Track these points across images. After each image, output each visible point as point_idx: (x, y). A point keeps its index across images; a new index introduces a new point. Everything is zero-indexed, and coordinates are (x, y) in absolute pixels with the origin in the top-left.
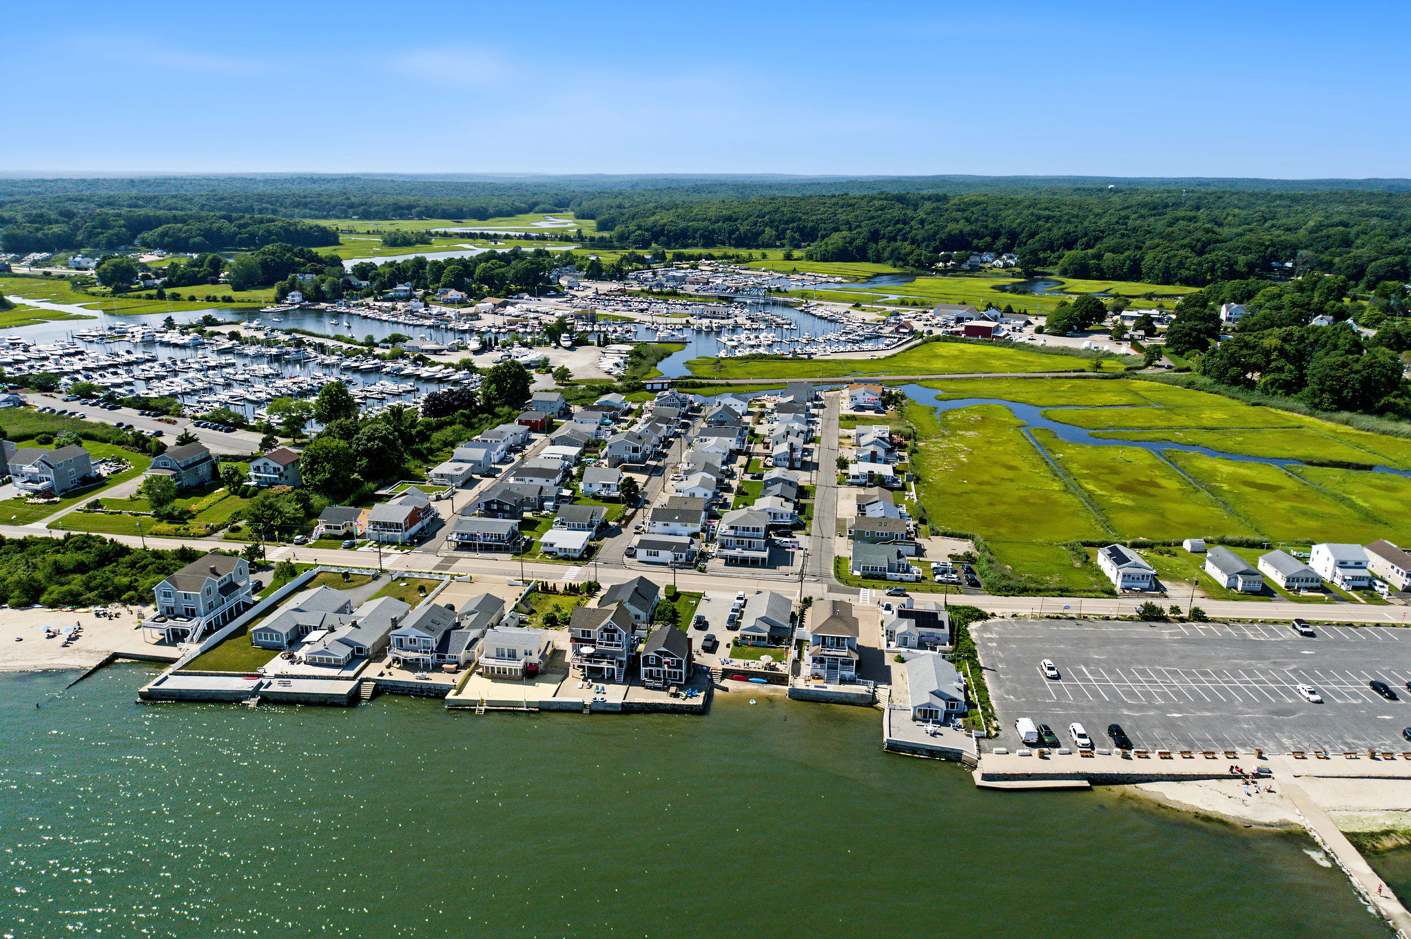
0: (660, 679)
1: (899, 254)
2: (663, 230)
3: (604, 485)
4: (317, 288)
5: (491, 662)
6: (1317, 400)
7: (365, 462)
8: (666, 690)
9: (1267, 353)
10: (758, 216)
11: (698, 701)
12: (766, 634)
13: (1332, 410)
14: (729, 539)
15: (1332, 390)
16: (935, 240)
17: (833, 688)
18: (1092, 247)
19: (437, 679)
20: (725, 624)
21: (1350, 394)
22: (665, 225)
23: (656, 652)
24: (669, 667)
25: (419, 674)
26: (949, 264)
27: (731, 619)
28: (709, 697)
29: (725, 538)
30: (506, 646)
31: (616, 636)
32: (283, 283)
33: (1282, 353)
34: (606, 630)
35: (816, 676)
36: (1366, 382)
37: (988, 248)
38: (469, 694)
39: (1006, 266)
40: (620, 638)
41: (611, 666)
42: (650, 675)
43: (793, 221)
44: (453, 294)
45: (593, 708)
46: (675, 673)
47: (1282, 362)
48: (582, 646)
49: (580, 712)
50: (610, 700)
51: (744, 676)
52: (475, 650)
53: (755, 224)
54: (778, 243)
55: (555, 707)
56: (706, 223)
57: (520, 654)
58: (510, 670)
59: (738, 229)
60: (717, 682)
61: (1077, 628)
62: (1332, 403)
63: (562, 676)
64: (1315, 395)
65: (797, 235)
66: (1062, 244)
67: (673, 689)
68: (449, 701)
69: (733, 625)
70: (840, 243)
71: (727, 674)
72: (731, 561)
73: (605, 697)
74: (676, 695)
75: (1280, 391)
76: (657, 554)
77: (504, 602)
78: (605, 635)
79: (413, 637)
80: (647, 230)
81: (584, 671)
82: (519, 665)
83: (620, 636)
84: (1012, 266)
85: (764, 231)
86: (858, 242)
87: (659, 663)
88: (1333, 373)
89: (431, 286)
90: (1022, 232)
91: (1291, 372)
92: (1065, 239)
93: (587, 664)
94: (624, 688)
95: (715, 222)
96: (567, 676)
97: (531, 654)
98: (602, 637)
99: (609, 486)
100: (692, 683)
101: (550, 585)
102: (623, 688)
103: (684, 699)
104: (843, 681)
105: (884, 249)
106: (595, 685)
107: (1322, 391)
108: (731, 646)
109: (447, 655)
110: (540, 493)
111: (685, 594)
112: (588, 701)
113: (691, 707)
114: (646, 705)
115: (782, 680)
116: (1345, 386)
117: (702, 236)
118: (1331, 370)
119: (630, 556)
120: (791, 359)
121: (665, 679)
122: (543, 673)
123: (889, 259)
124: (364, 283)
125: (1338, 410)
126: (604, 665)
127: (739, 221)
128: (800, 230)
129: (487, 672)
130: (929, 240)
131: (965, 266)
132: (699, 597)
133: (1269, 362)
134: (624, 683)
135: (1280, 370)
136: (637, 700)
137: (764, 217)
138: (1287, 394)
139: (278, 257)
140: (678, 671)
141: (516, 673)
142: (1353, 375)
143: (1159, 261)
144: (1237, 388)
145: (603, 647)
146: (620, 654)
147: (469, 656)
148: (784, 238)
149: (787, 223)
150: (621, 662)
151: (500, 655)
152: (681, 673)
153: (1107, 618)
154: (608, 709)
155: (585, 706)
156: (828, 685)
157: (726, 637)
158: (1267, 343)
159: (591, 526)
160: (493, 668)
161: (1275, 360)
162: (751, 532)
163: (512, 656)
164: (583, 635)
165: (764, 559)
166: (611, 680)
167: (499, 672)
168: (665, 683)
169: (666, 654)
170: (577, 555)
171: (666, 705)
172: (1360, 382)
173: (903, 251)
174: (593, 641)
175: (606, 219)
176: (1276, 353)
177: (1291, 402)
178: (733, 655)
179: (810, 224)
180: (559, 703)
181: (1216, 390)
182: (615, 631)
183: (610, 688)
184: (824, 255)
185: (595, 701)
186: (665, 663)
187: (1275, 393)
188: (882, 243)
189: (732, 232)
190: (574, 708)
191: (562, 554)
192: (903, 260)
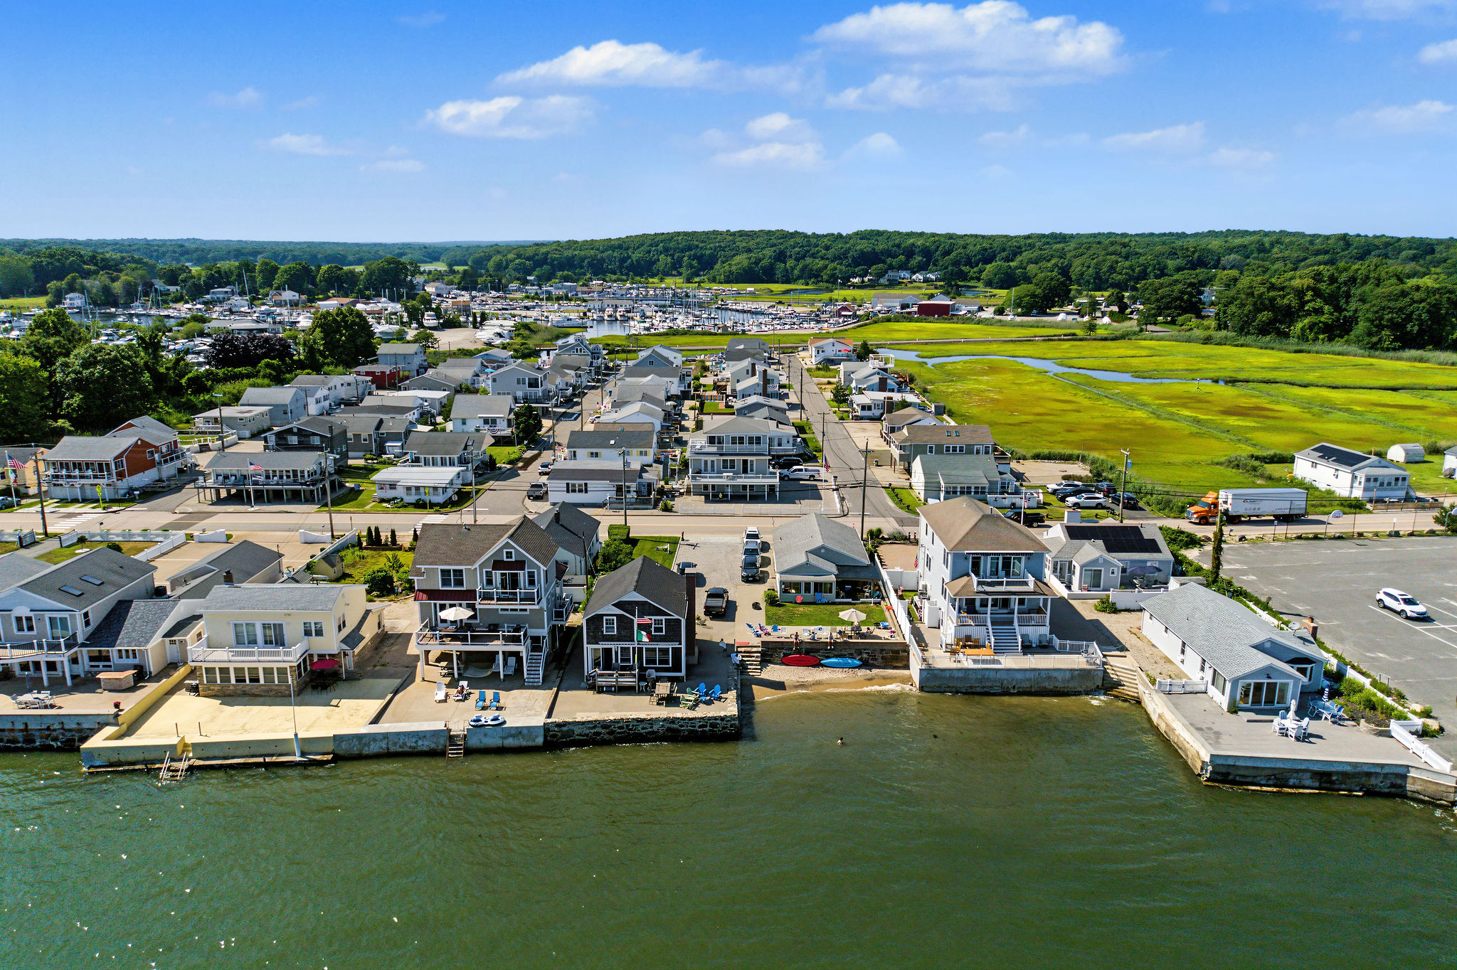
0: (632, 668)
1: (812, 270)
2: (546, 258)
3: (486, 421)
4: (106, 290)
5: (220, 656)
6: (1375, 339)
7: (77, 399)
8: (649, 691)
9: (1300, 293)
10: (651, 245)
11: (728, 707)
12: (832, 578)
13: (1394, 349)
14: (709, 458)
15: (1393, 326)
16: (846, 258)
17: (1012, 662)
18: (1012, 260)
19: (75, 705)
20: (739, 573)
21: (1416, 328)
22: (547, 253)
23: (617, 605)
24: (652, 639)
25: (28, 697)
26: (866, 279)
27: (749, 565)
28: (746, 701)
29: (704, 458)
30: (258, 619)
31: (523, 576)
32: (59, 284)
33: (1317, 293)
34: (498, 565)
35: (968, 642)
36: (1434, 310)
37: (903, 267)
38: (152, 734)
39: (926, 280)
40: (532, 583)
41: (513, 648)
42: (606, 661)
43: (690, 248)
44: (288, 295)
45: (474, 742)
46: (664, 652)
47: (1319, 303)
48: (443, 607)
49: (441, 754)
50: (514, 720)
51: (809, 654)
52: (189, 636)
53: (649, 252)
54: (674, 272)
55: (374, 748)
56: (592, 252)
57: (292, 630)
58: (268, 672)
59: (629, 257)
60: (754, 671)
61: (1362, 550)
62: (1394, 341)
63: (397, 682)
64: (1370, 334)
65: (695, 263)
66: (980, 260)
67: (663, 689)
68: (92, 751)
69: (753, 574)
70: (745, 263)
71: (771, 653)
72: (715, 495)
73: (503, 716)
74: (671, 701)
75: (1321, 337)
76: (585, 490)
77: (280, 556)
78: (497, 576)
79: (23, 612)
80: (528, 259)
81: (450, 667)
82: (289, 657)
83: (531, 575)
84: (932, 281)
85: (658, 260)
86: (765, 263)
87: (625, 630)
88: (1391, 304)
89: (261, 291)
90: (936, 250)
91: (1331, 314)
92: (983, 255)
93: (455, 647)
94: (547, 695)
95: (603, 252)
96: (408, 680)
97: (319, 633)
98: (490, 582)
99: (494, 421)
100: (703, 676)
101: (385, 536)
102: (545, 696)
103: (693, 708)
104: (1028, 649)
105: (793, 269)
106: (476, 693)
107: (1381, 327)
108: (763, 605)
109: (113, 652)
110: (378, 428)
111: (645, 539)
112: (459, 726)
113: (713, 722)
114: (605, 725)
115: (895, 657)
116: (1409, 318)
117: (590, 264)
118: (1389, 300)
119: (538, 498)
120: (721, 334)
121: (642, 669)
122: (352, 677)
123: (799, 278)
124: (173, 289)
125: (1402, 348)
126: (497, 646)
127: (631, 250)
128: (699, 258)
129: (211, 681)
130: (840, 259)
131: (883, 281)
132: (674, 542)
133: (1303, 304)
134: (545, 684)
135: (1318, 311)
136: (582, 717)
137: (657, 246)
138: (1331, 339)
139: (59, 260)
140: (670, 646)
141: (283, 679)
142: (1416, 305)
143: (1089, 267)
144: (1268, 338)
145: (493, 605)
146: (535, 620)
147: (172, 652)
148: (681, 267)
149: (683, 251)
150: (536, 640)
151: (244, 639)
152: (677, 652)
153: (1397, 534)
154: (510, 742)
155: (452, 739)
156: (1002, 658)
157: (746, 596)
158: (1297, 283)
159: (463, 461)
160: (224, 671)
161: (1309, 301)
162: (746, 445)
163: (276, 638)
164: (446, 582)
165: (772, 488)
166: (516, 680)
167: (240, 680)
168: (642, 678)
169: (645, 609)
170: (440, 499)
171: (652, 722)
172: (1428, 312)
173: (815, 268)
174: (470, 594)
175: (481, 257)
176: (1310, 293)
177: (1338, 345)
178: (774, 621)
179: (708, 252)
180: (386, 736)
181: (1239, 342)
182: (520, 564)
183: (512, 698)
184: (728, 277)
185: (478, 726)
186: (641, 627)
187: (1316, 339)
188: (790, 263)
189: (623, 260)
190: (424, 745)
191: (412, 498)
192: (816, 276)
